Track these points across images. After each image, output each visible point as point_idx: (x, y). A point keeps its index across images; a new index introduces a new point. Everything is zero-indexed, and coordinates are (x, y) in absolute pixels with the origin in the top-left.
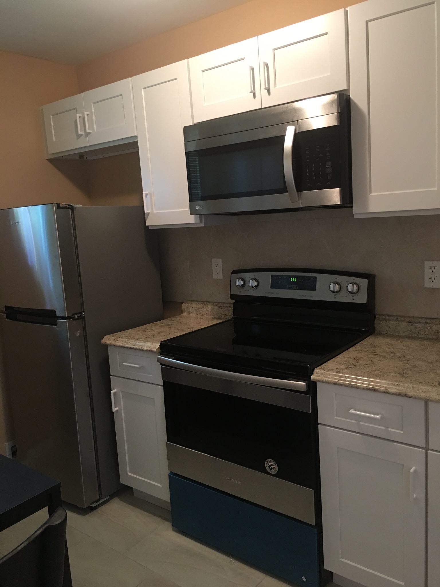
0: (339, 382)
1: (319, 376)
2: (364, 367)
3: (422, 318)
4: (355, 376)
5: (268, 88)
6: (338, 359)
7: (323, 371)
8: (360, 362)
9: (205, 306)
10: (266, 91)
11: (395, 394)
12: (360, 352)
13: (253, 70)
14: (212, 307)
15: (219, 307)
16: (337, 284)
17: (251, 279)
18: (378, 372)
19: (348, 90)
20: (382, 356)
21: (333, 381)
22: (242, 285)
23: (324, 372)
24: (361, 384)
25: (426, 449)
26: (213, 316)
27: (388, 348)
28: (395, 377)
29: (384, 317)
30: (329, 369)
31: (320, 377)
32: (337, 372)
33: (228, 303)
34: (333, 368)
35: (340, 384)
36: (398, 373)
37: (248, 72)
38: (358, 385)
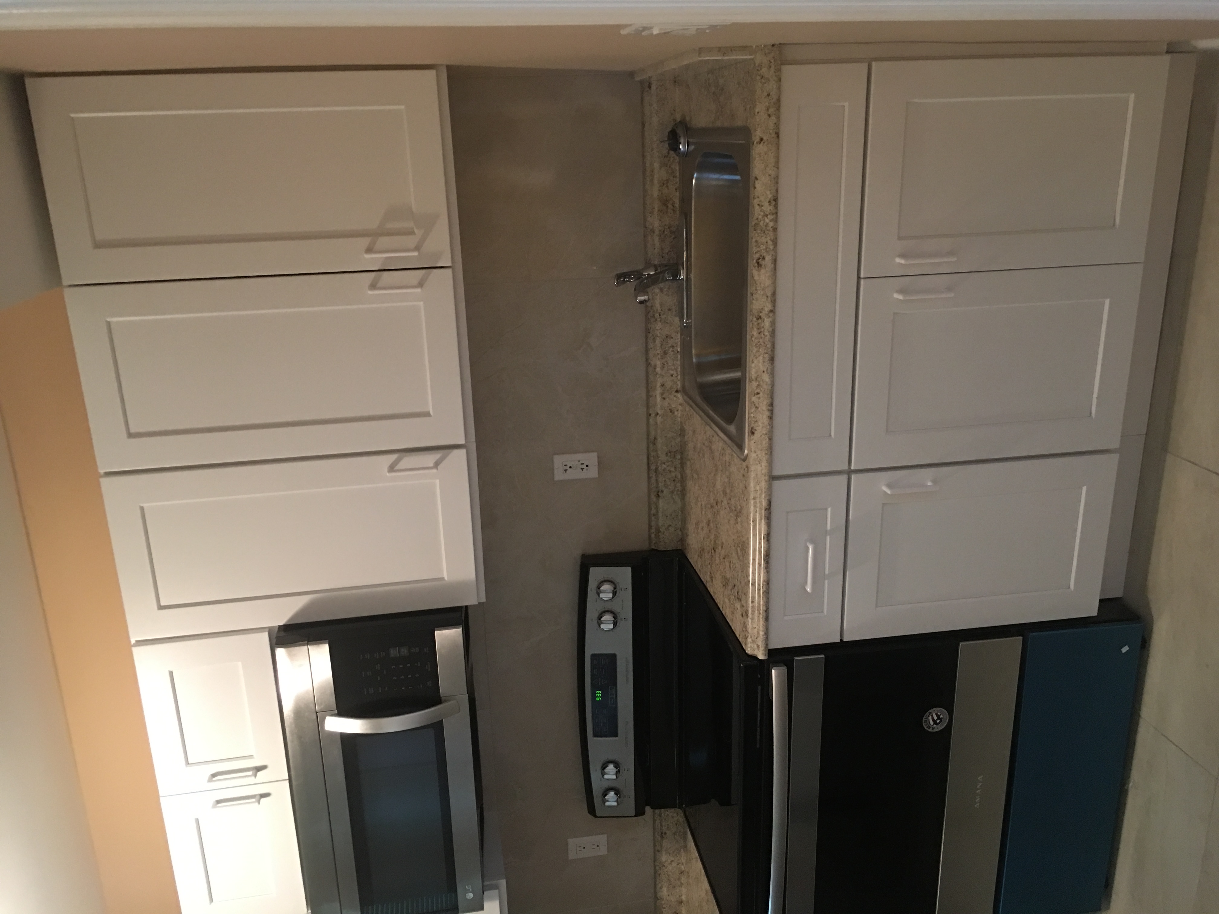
0: (762, 613)
1: (758, 646)
2: (735, 571)
3: (649, 478)
4: (749, 587)
5: (255, 771)
6: (727, 612)
7: (749, 640)
8: (728, 577)
9: (664, 868)
10: (259, 773)
11: (769, 525)
12: (713, 575)
13: (218, 802)
14: (664, 853)
15: (662, 837)
16: (601, 617)
17: (603, 776)
18: (738, 549)
19: (270, 630)
20: (715, 541)
21: (763, 623)
22: (616, 794)
23: (749, 637)
24: (761, 577)
25: (850, 473)
26: (682, 851)
27: (702, 529)
28: (743, 524)
29: (653, 536)
30: (744, 629)
31: (759, 644)
32: (747, 616)
33: (654, 821)
34: (742, 622)
35: (767, 611)
36: (737, 518)
37: (224, 809)
38: (764, 581)
